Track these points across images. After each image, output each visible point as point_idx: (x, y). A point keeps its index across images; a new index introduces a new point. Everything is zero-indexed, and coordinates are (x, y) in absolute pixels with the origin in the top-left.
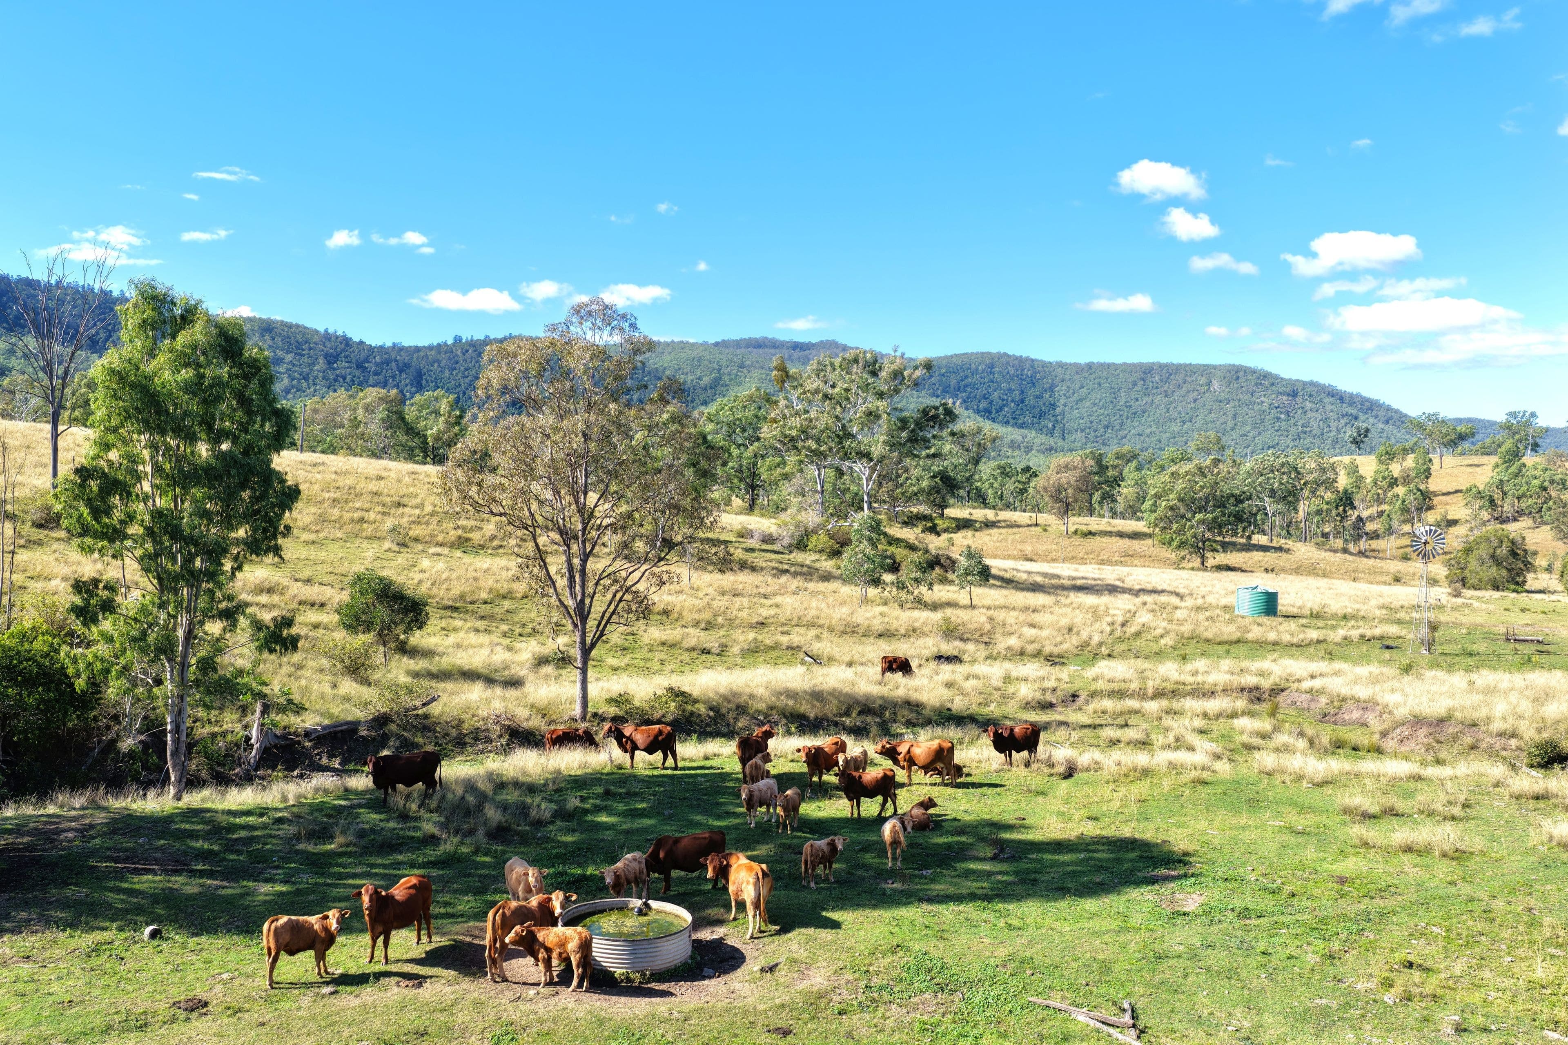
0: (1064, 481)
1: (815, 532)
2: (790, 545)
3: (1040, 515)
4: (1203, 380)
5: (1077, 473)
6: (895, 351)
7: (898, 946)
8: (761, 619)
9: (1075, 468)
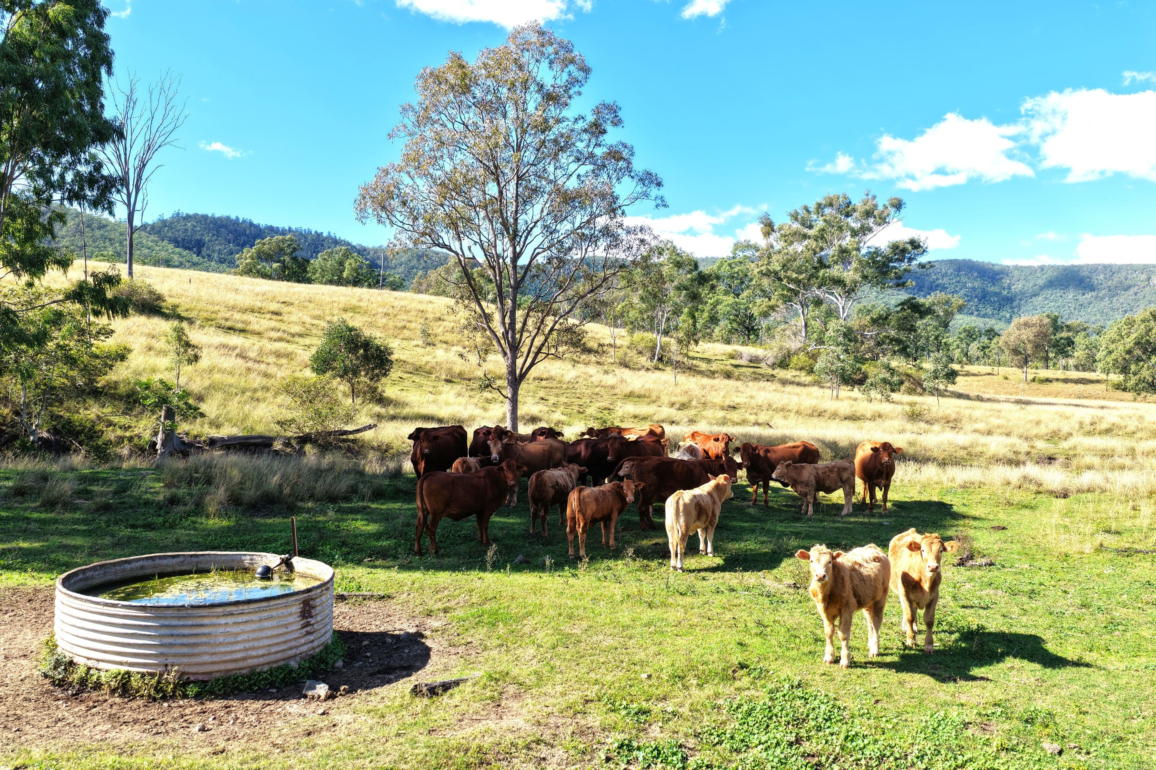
0: (1024, 337)
1: (796, 353)
2: (774, 364)
3: (1001, 368)
4: (1144, 277)
5: (1034, 330)
6: (867, 195)
7: (742, 666)
8: (732, 404)
9: (1034, 325)
